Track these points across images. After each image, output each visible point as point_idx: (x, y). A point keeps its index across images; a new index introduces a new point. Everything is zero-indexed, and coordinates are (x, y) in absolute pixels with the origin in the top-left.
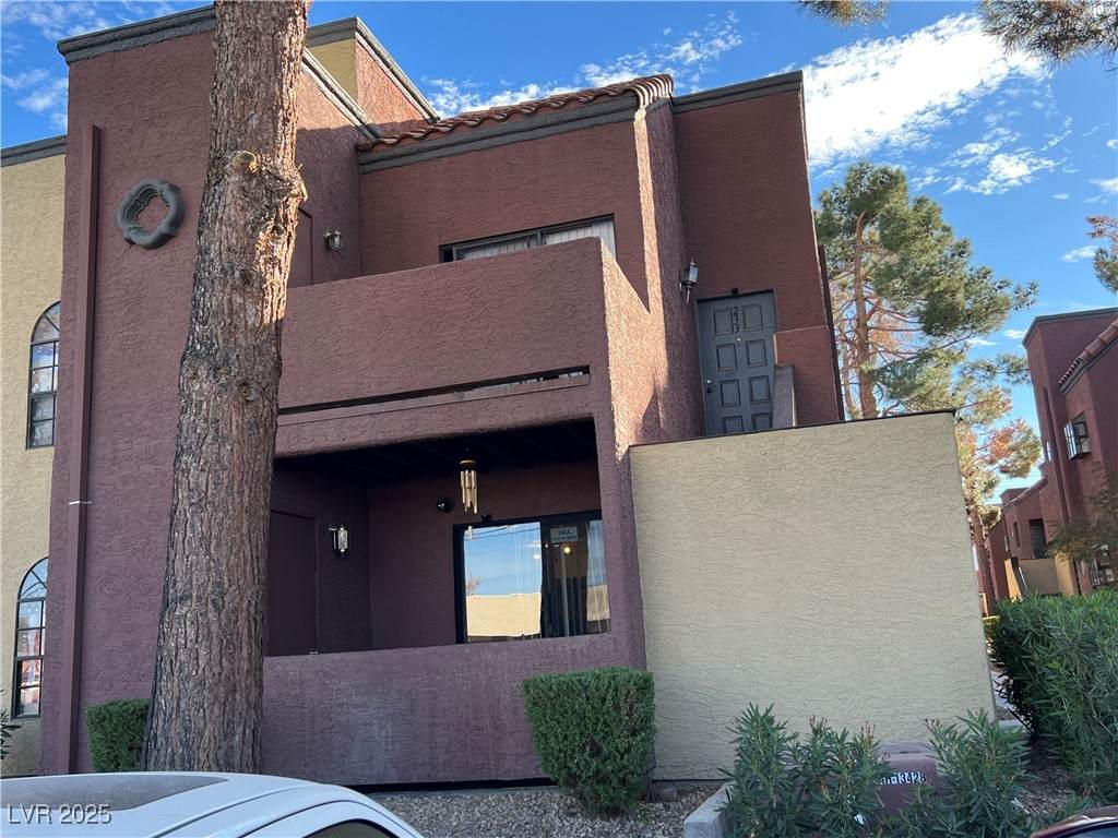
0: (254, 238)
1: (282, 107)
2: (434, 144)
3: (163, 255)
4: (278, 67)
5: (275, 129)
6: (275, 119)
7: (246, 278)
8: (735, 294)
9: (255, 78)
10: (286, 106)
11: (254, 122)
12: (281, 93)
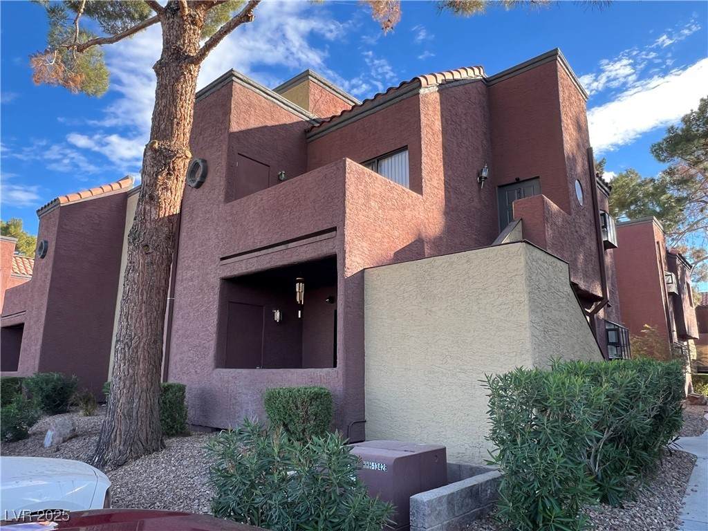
0: (157, 178)
1: (176, 117)
2: (335, 123)
3: (201, 190)
4: (174, 100)
5: (172, 128)
6: (172, 124)
7: (151, 198)
8: (518, 181)
9: (164, 106)
10: (178, 117)
11: (163, 126)
12: (176, 111)
